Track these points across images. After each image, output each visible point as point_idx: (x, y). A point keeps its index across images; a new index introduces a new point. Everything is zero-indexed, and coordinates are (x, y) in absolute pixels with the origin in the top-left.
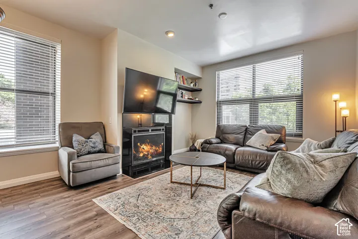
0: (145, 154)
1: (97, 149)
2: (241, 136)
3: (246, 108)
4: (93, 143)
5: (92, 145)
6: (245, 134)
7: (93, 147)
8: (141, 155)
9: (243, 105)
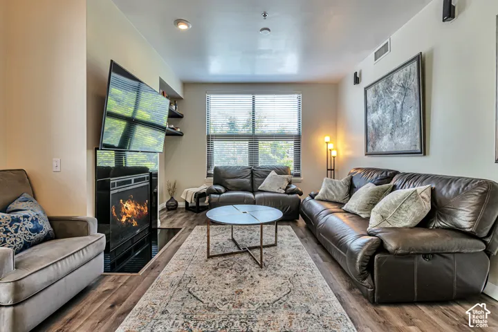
0: (129, 218)
1: (43, 233)
2: (248, 180)
3: (245, 145)
4: (32, 221)
5: (31, 226)
6: (252, 177)
7: (33, 231)
8: (124, 220)
9: (241, 142)
